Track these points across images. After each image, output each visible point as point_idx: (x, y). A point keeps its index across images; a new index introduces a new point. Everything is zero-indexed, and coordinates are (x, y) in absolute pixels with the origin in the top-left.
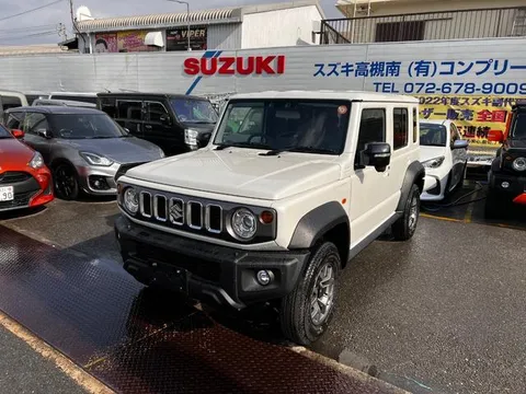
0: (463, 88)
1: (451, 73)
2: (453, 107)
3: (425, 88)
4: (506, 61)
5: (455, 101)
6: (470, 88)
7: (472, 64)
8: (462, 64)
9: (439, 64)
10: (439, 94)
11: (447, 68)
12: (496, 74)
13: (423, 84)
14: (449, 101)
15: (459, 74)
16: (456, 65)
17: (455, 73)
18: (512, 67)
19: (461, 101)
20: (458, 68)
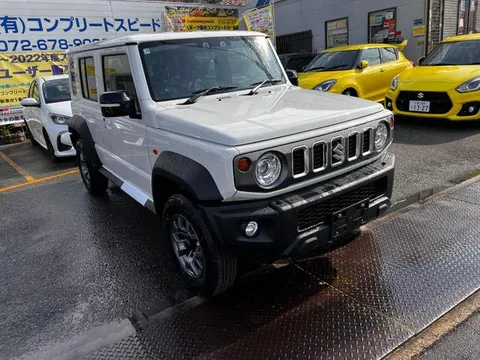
0: (58, 44)
1: (41, 29)
2: (56, 63)
3: (20, 46)
4: (84, 20)
5: (55, 57)
6: (63, 44)
7: (57, 21)
8: (49, 21)
9: (25, 21)
10: (36, 51)
11: (35, 25)
12: (81, 31)
13: (17, 42)
14: (49, 58)
15: (48, 30)
16: (42, 21)
17: (45, 30)
18: (91, 25)
19: (61, 57)
20: (46, 25)
